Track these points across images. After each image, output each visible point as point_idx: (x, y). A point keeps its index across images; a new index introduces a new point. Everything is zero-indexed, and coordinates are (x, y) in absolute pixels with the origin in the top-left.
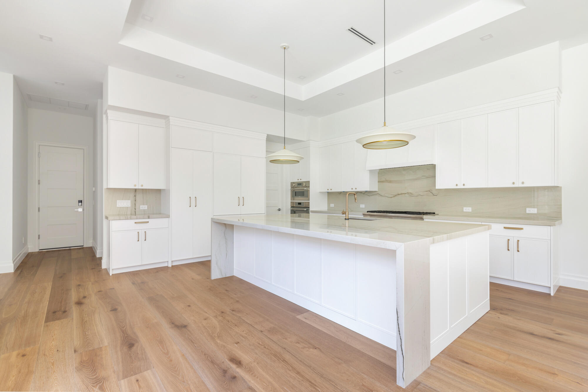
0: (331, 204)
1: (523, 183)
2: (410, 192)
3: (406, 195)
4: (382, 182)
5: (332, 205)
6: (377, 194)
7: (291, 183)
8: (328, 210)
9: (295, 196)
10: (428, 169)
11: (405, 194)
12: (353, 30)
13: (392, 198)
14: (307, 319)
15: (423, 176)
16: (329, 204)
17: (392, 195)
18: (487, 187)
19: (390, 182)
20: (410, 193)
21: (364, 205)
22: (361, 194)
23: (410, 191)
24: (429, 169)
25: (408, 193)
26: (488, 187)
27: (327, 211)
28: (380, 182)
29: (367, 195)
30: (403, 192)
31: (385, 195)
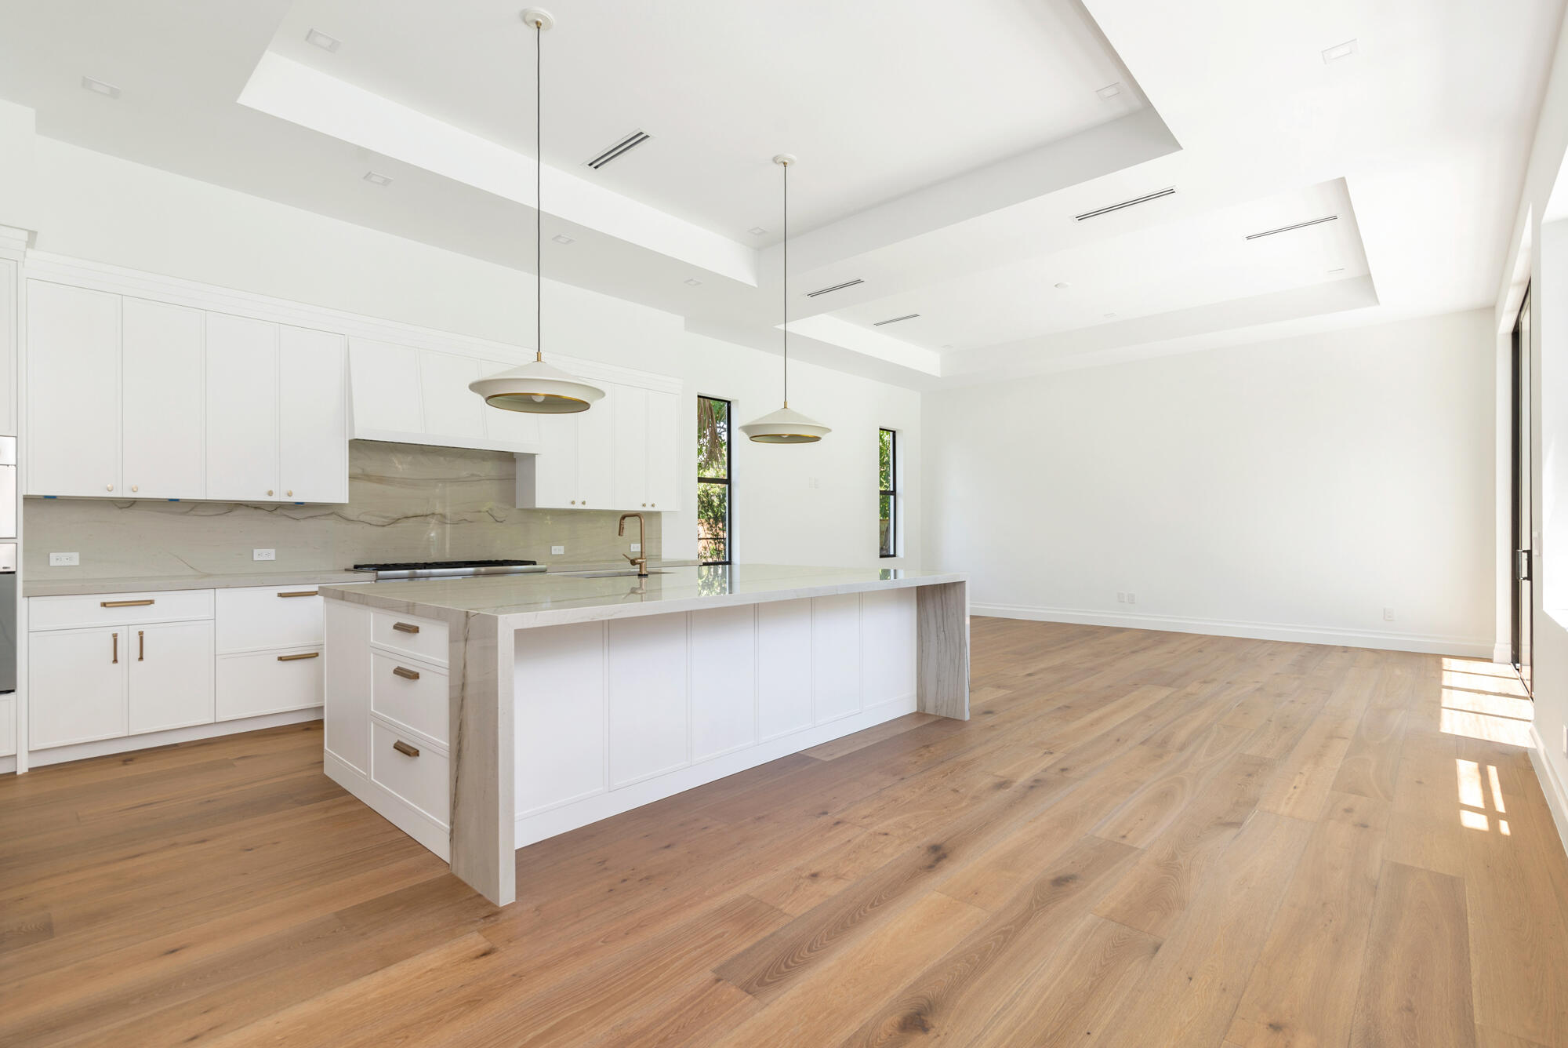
1: (653, 506)
2: (440, 512)
3: (429, 519)
6: (330, 514)
11: (427, 516)
12: (637, 139)
13: (386, 528)
15: (473, 475)
17: (385, 520)
19: (379, 479)
20: (441, 515)
23: (440, 509)
25: (433, 514)
29: (285, 515)
30: (419, 512)
31: (362, 518)
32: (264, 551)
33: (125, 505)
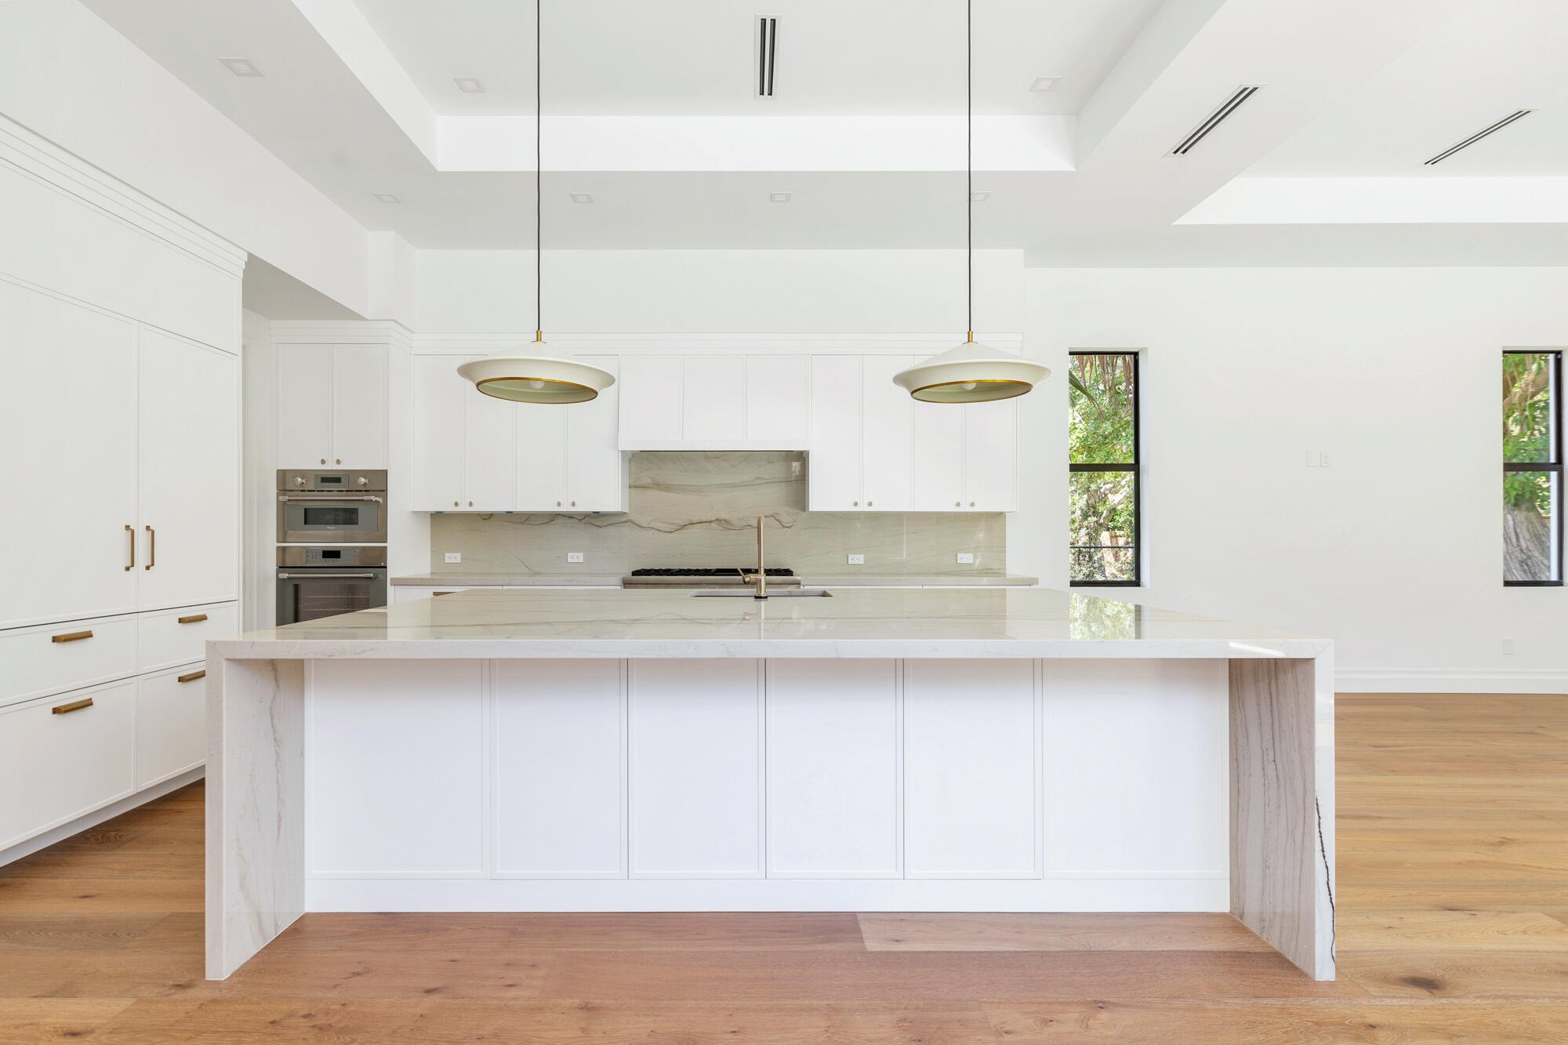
0: (447, 555)
1: (972, 504)
2: (724, 518)
3: (713, 525)
4: (644, 487)
5: (453, 558)
6: (626, 522)
7: (278, 471)
8: (432, 573)
9: (306, 523)
10: (769, 463)
11: (710, 521)
12: (768, 30)
13: (672, 534)
14: (902, 940)
15: (757, 478)
16: (437, 551)
17: (673, 526)
18: (912, 510)
19: (667, 488)
20: (725, 520)
21: (581, 555)
22: (572, 520)
23: (724, 516)
24: (772, 462)
25: (718, 520)
26: (916, 510)
27: (429, 577)
28: (636, 487)
29: (592, 524)
30: (705, 519)
31: (652, 525)
32: (575, 554)
33: (487, 517)
